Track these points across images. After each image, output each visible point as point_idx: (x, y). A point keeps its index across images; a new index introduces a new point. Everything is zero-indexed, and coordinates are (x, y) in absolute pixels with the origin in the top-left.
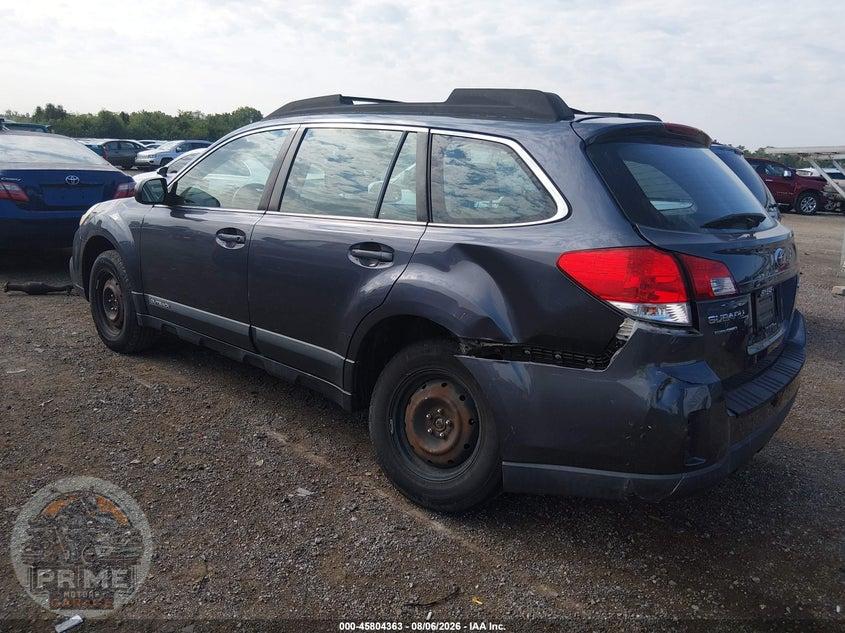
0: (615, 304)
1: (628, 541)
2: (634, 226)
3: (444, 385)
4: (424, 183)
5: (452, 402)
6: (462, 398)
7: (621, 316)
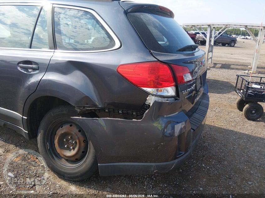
0: (145, 89)
1: (153, 179)
2: (150, 51)
3: (71, 126)
4: (52, 31)
5: (75, 133)
6: (80, 131)
7: (147, 94)
